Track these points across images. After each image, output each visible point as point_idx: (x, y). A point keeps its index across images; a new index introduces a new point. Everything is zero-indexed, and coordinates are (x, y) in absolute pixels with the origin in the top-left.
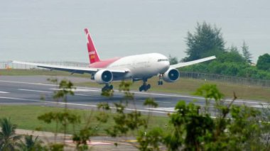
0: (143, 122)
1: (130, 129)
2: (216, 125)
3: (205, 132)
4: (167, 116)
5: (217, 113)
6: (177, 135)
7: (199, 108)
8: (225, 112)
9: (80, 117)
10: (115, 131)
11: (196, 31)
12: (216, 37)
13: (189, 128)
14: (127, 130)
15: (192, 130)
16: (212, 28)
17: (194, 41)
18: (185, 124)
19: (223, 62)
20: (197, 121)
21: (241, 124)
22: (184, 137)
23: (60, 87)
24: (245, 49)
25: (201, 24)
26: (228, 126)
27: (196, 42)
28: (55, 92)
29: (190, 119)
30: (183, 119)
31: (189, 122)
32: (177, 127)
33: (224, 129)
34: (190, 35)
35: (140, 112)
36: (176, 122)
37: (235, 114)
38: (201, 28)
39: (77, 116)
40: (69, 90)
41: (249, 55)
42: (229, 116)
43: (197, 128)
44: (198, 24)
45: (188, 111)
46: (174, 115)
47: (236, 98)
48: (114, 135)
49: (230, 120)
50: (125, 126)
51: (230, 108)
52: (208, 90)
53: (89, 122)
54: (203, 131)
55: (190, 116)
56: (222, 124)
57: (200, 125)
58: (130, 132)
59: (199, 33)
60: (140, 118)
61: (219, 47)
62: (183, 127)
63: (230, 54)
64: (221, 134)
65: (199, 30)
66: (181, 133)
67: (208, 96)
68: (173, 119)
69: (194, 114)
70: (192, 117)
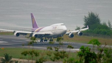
0: (66, 55)
1: (61, 58)
2: (98, 56)
3: (93, 60)
4: (76, 53)
5: (98, 51)
6: (80, 61)
7: (90, 49)
8: (101, 51)
9: (39, 53)
10: (54, 59)
11: (88, 16)
12: (97, 18)
14: (59, 58)
15: (87, 59)
16: (95, 14)
17: (87, 20)
18: (84, 56)
19: (100, 29)
20: (89, 55)
21: (108, 56)
22: (84, 62)
23: (31, 40)
24: (109, 23)
26: (102, 57)
27: (88, 20)
28: (28, 42)
29: (86, 54)
30: (83, 53)
31: (86, 55)
32: (81, 57)
33: (101, 58)
34: (85, 17)
36: (80, 55)
37: (106, 52)
38: (90, 14)
39: (38, 52)
40: (34, 41)
41: (111, 26)
43: (89, 58)
44: (89, 12)
45: (85, 50)
46: (79, 52)
47: (106, 45)
48: (54, 61)
49: (103, 54)
50: (59, 57)
51: (104, 49)
52: (94, 41)
53: (43, 55)
54: (92, 59)
55: (86, 53)
56: (100, 56)
57: (90, 57)
58: (60, 59)
59: (89, 16)
60: (65, 54)
61: (98, 23)
62: (83, 57)
63: (103, 25)
64: (100, 60)
65: (89, 15)
66: (83, 60)
67: (94, 44)
68: (79, 54)
69: (88, 52)
70: (87, 53)
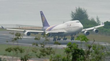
0: (53, 52)
1: (47, 55)
2: (86, 53)
4: (63, 49)
5: (85, 48)
6: (67, 58)
7: (77, 46)
10: (40, 55)
12: (84, 14)
13: (73, 54)
14: (46, 55)
15: (75, 55)
16: (83, 9)
17: (74, 16)
18: (72, 53)
19: (88, 25)
20: (77, 51)
21: (97, 53)
24: (98, 19)
25: (78, 8)
26: (91, 54)
27: (76, 16)
29: (74, 50)
30: (71, 50)
31: (73, 52)
32: (68, 54)
33: (89, 55)
34: (73, 13)
35: (52, 47)
36: (68, 52)
37: (94, 48)
38: (78, 10)
40: (19, 37)
41: (100, 22)
42: (91, 49)
43: (77, 54)
44: (76, 8)
45: (73, 47)
46: (66, 49)
47: (94, 41)
48: (39, 57)
49: (92, 51)
50: (45, 53)
51: (92, 46)
52: (82, 38)
54: (79, 56)
55: (73, 49)
56: (88, 53)
57: (78, 53)
58: (47, 56)
59: (77, 12)
60: (51, 50)
61: (86, 18)
62: (70, 54)
63: (91, 21)
64: (88, 57)
65: (76, 10)
66: (70, 57)
67: (82, 40)
68: (66, 50)
69: (75, 48)
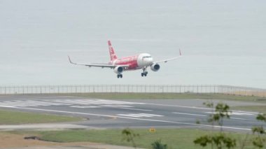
9: (235, 141)
23: (216, 111)
28: (211, 115)
39: (232, 139)
40: (225, 113)
53: (244, 145)
